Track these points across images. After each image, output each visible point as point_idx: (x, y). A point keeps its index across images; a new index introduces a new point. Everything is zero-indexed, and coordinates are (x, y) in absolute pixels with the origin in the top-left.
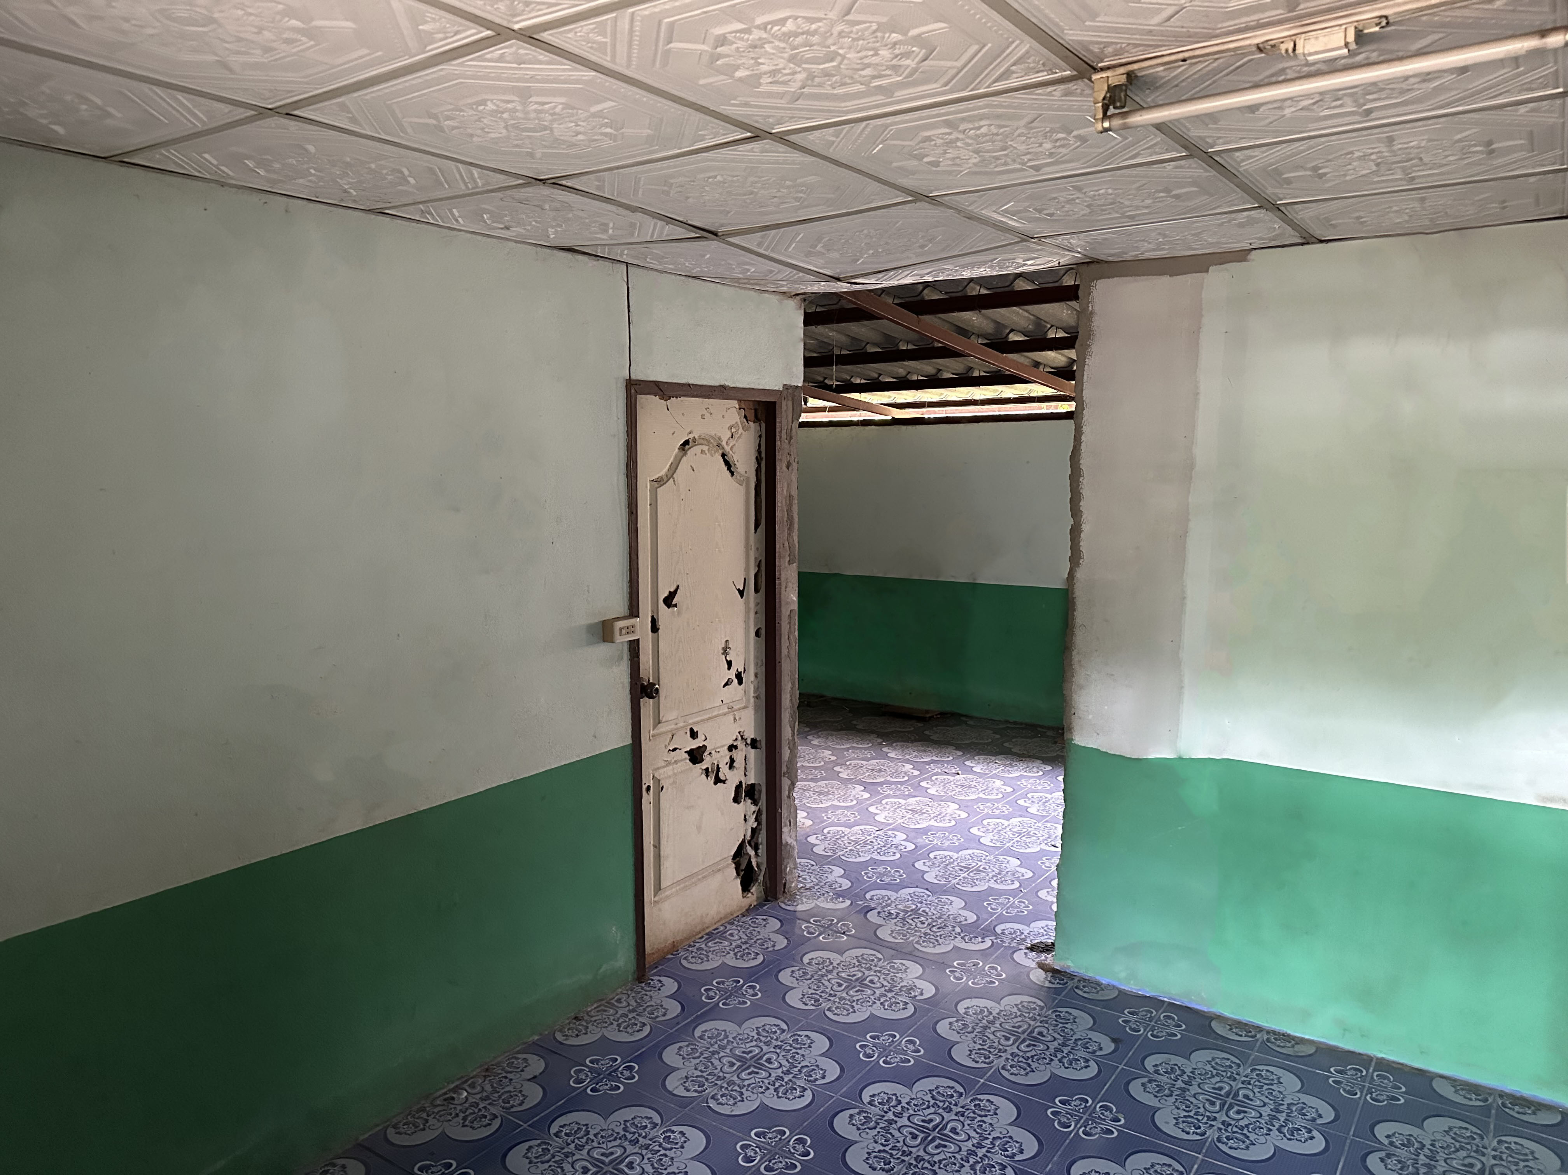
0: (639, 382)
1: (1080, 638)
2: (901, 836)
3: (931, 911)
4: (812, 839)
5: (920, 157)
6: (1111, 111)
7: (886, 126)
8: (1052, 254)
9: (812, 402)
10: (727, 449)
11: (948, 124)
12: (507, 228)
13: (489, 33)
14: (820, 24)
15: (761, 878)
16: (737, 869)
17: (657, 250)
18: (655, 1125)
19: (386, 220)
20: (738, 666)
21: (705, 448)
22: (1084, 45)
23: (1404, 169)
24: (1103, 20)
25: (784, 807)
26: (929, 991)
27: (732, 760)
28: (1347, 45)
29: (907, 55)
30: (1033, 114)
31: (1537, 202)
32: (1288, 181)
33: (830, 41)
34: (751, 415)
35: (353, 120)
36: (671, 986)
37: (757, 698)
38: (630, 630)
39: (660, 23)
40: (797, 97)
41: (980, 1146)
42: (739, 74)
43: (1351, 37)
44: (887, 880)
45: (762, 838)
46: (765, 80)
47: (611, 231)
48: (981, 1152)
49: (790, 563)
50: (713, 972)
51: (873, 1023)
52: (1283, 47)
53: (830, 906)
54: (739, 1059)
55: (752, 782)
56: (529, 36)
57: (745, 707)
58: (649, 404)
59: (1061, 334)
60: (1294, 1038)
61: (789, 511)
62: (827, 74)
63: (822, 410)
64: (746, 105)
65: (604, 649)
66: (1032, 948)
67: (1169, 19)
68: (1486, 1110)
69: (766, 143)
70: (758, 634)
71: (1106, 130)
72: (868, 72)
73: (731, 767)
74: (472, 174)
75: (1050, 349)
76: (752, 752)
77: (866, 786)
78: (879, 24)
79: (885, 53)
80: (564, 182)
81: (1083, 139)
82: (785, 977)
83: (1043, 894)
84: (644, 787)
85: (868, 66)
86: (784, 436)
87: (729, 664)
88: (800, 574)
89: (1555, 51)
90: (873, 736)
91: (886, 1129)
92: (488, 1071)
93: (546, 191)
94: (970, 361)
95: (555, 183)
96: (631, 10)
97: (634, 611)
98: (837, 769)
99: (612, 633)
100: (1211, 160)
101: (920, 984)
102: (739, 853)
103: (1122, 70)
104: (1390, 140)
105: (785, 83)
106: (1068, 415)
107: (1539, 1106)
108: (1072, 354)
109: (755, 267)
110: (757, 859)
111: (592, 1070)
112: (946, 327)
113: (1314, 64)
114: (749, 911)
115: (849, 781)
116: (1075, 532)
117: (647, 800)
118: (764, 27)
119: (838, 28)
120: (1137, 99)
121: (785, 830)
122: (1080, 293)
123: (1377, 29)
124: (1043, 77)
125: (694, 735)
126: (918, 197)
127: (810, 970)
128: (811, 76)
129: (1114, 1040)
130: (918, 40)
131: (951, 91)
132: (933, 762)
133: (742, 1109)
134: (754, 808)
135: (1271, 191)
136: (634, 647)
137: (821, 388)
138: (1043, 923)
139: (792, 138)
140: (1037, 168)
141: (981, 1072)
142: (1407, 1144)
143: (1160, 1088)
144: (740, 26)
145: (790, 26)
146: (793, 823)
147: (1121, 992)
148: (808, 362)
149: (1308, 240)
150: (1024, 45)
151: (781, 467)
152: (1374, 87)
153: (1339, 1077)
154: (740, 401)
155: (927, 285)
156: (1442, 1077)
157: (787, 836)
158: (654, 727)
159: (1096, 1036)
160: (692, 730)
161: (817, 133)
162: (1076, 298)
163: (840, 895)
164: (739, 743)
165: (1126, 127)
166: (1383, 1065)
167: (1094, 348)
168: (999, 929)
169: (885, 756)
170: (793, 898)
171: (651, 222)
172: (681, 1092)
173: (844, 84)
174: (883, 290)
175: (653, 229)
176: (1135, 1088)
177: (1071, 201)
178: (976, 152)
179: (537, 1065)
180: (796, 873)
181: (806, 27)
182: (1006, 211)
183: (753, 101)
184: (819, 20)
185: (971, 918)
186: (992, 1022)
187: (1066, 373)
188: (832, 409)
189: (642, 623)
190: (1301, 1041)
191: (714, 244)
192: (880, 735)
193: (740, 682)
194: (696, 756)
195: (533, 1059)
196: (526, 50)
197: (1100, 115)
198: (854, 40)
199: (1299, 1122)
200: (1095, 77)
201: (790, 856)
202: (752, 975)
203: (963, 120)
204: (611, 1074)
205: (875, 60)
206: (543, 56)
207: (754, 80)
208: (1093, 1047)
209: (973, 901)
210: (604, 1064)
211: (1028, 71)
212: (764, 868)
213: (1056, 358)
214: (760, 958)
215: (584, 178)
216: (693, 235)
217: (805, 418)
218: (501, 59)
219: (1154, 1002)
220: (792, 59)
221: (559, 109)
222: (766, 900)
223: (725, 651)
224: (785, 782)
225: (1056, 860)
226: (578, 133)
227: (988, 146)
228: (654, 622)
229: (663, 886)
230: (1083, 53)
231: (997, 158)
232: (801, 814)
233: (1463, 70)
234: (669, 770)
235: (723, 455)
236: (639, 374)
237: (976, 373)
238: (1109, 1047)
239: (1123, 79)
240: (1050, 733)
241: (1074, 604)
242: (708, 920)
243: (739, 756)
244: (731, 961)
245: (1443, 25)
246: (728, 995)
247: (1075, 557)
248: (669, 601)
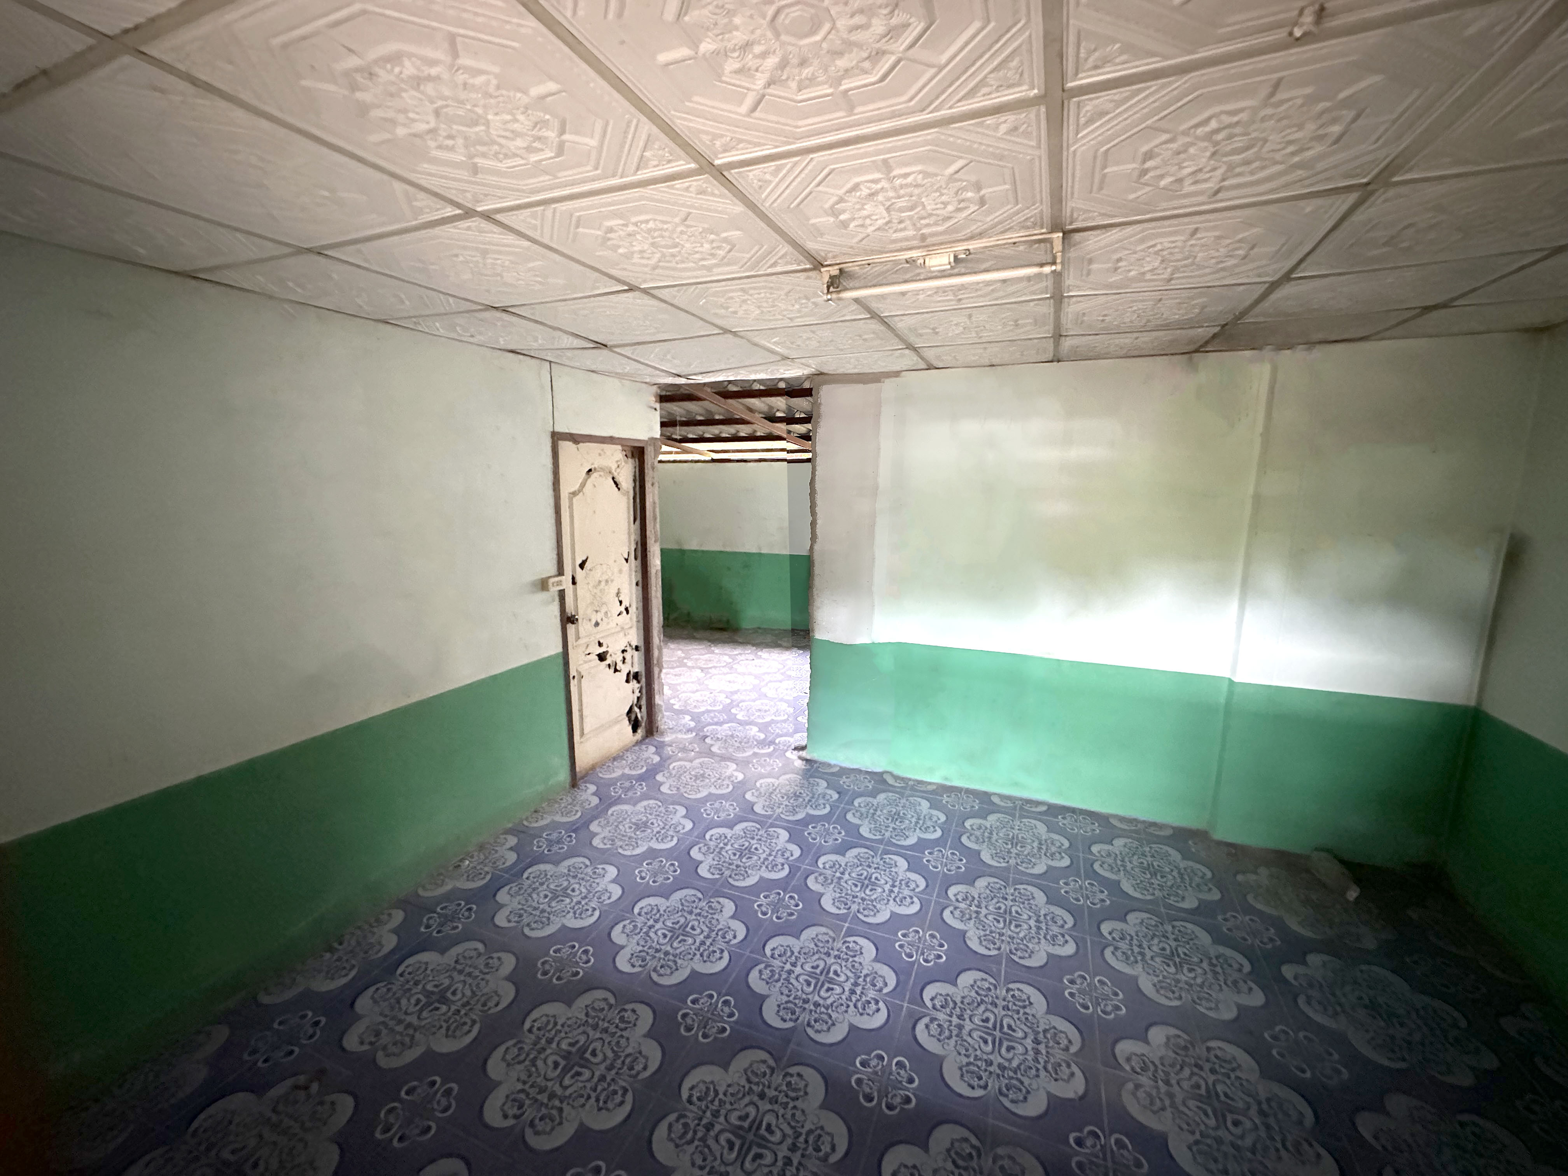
0: (558, 433)
1: (817, 582)
2: (723, 696)
3: (740, 734)
4: (672, 701)
5: (727, 308)
6: (831, 289)
7: (708, 288)
8: (799, 368)
9: (665, 448)
10: (615, 474)
11: (743, 290)
12: (472, 336)
13: (458, 212)
14: (669, 225)
15: (643, 724)
16: (629, 720)
17: (569, 354)
18: (587, 866)
19: (389, 327)
20: (626, 603)
21: (602, 473)
22: (817, 251)
23: (977, 332)
24: (827, 238)
25: (656, 682)
26: (740, 777)
27: (624, 659)
28: (950, 263)
29: (719, 248)
30: (789, 287)
31: (1037, 353)
32: (921, 335)
33: (675, 236)
34: (629, 455)
35: (366, 260)
36: (592, 788)
37: (638, 621)
38: (559, 583)
39: (571, 215)
40: (655, 268)
41: (770, 855)
42: (621, 251)
43: (952, 260)
44: (716, 720)
45: (643, 702)
46: (636, 256)
47: (540, 342)
48: (771, 858)
49: (655, 541)
50: (617, 779)
51: (710, 797)
52: (919, 262)
53: (685, 737)
54: (635, 824)
55: (636, 670)
56: (487, 216)
57: (631, 627)
58: (566, 447)
59: (803, 415)
60: (926, 782)
61: (654, 511)
62: (673, 256)
63: (671, 453)
64: (625, 269)
65: (544, 596)
66: (796, 749)
67: (861, 241)
68: (1015, 808)
69: (637, 294)
70: (637, 584)
71: (829, 300)
72: (697, 256)
73: (624, 662)
74: (448, 301)
75: (797, 424)
76: (636, 653)
77: (702, 670)
78: (703, 228)
79: (707, 246)
80: (510, 309)
81: (816, 304)
82: (659, 777)
83: (800, 719)
84: (571, 677)
85: (697, 252)
86: (649, 466)
87: (621, 602)
88: (662, 550)
89: (1047, 275)
90: (706, 642)
91: (720, 853)
92: (481, 848)
93: (498, 314)
94: (754, 427)
95: (504, 310)
96: (553, 206)
97: (560, 572)
98: (685, 661)
99: (548, 586)
100: (883, 321)
101: (736, 774)
102: (630, 711)
103: (837, 267)
104: (970, 316)
105: (648, 258)
106: (808, 460)
107: (1038, 803)
108: (809, 426)
109: (629, 367)
110: (641, 715)
111: (546, 839)
112: (741, 407)
113: (934, 272)
114: (638, 743)
115: (693, 667)
116: (813, 524)
117: (573, 684)
118: (636, 224)
119: (679, 229)
120: (844, 284)
121: (657, 697)
122: (813, 393)
123: (964, 256)
124: (795, 267)
125: (600, 644)
126: (726, 331)
127: (674, 772)
128: (664, 255)
129: (838, 793)
130: (726, 240)
131: (744, 272)
132: (740, 654)
133: (638, 851)
134: (638, 685)
135: (912, 339)
136: (562, 594)
137: (669, 439)
138: (800, 734)
139: (652, 291)
140: (791, 319)
141: (769, 817)
142: (980, 828)
143: (862, 814)
144: (621, 222)
145: (651, 225)
146: (661, 692)
147: (841, 768)
148: (663, 424)
149: (930, 367)
150: (785, 248)
151: (648, 485)
152: (963, 287)
153: (948, 799)
154: (622, 446)
155: (730, 382)
156: (995, 794)
157: (658, 700)
158: (576, 641)
159: (829, 792)
160: (599, 642)
161: (667, 290)
162: (811, 395)
163: (690, 730)
164: (628, 649)
165: (840, 299)
166: (968, 791)
167: (822, 424)
168: (777, 741)
169: (713, 652)
170: (662, 734)
171: (565, 336)
172: (601, 846)
173: (683, 262)
174: (705, 384)
175: (568, 341)
176: (849, 816)
177: (808, 339)
178: (759, 307)
179: (512, 841)
180: (665, 719)
181: (660, 226)
182: (775, 342)
183: (629, 267)
184: (669, 223)
185: (762, 736)
186: (775, 790)
187: (806, 437)
188: (677, 453)
189: (567, 579)
190: (930, 783)
191: (605, 352)
192: (709, 641)
193: (628, 612)
194: (602, 657)
195: (509, 837)
196: (485, 225)
197: (826, 291)
198: (689, 236)
199: (929, 823)
200: (823, 270)
201: (661, 711)
202: (641, 778)
203: (751, 288)
204: (559, 842)
205: (700, 249)
206: (495, 229)
207: (628, 256)
208: (828, 797)
209: (763, 728)
210: (555, 836)
211: (787, 263)
212: (645, 719)
213: (801, 428)
214: (644, 769)
215: (522, 308)
216: (592, 346)
217: (662, 457)
218: (469, 228)
219: (859, 771)
220: (653, 244)
221: (507, 263)
222: (647, 737)
223: (618, 594)
224: (656, 670)
225: (807, 700)
226: (519, 280)
227: (765, 305)
228: (573, 578)
229: (585, 732)
230: (815, 255)
231: (769, 312)
232: (666, 688)
233: (1004, 281)
234: (586, 666)
235: (613, 478)
236: (559, 428)
237: (758, 434)
238: (836, 796)
239: (837, 272)
240: (802, 633)
241: (813, 563)
242: (613, 750)
243: (628, 656)
244: (627, 771)
245: (996, 257)
246: (627, 790)
247: (814, 538)
248: (582, 566)
